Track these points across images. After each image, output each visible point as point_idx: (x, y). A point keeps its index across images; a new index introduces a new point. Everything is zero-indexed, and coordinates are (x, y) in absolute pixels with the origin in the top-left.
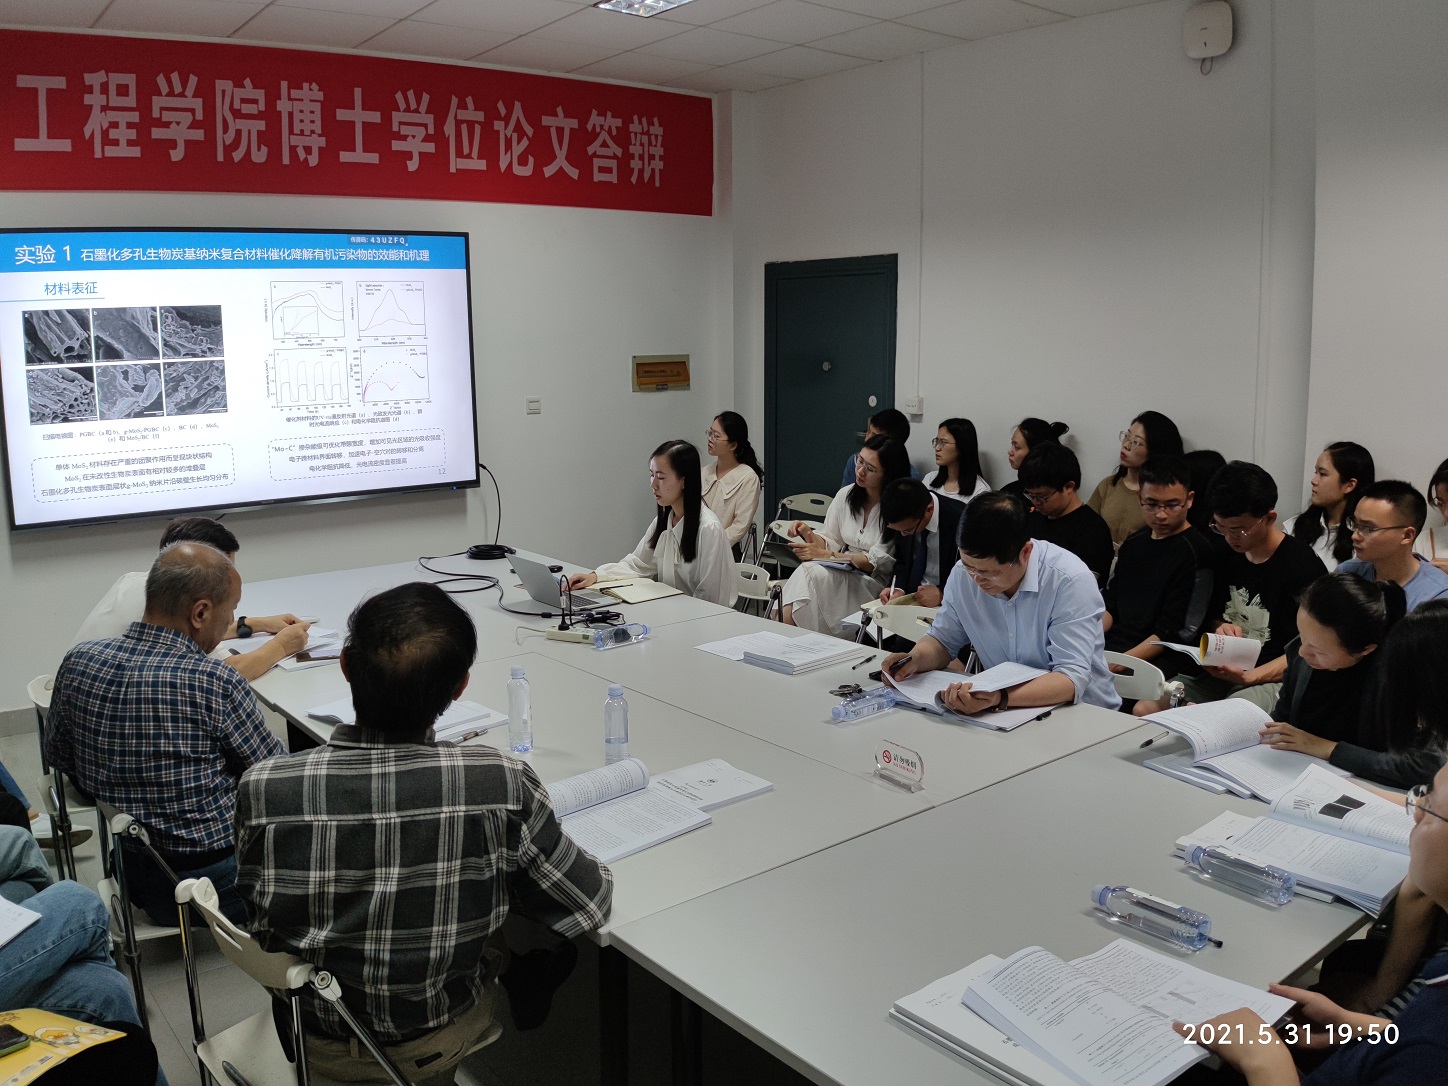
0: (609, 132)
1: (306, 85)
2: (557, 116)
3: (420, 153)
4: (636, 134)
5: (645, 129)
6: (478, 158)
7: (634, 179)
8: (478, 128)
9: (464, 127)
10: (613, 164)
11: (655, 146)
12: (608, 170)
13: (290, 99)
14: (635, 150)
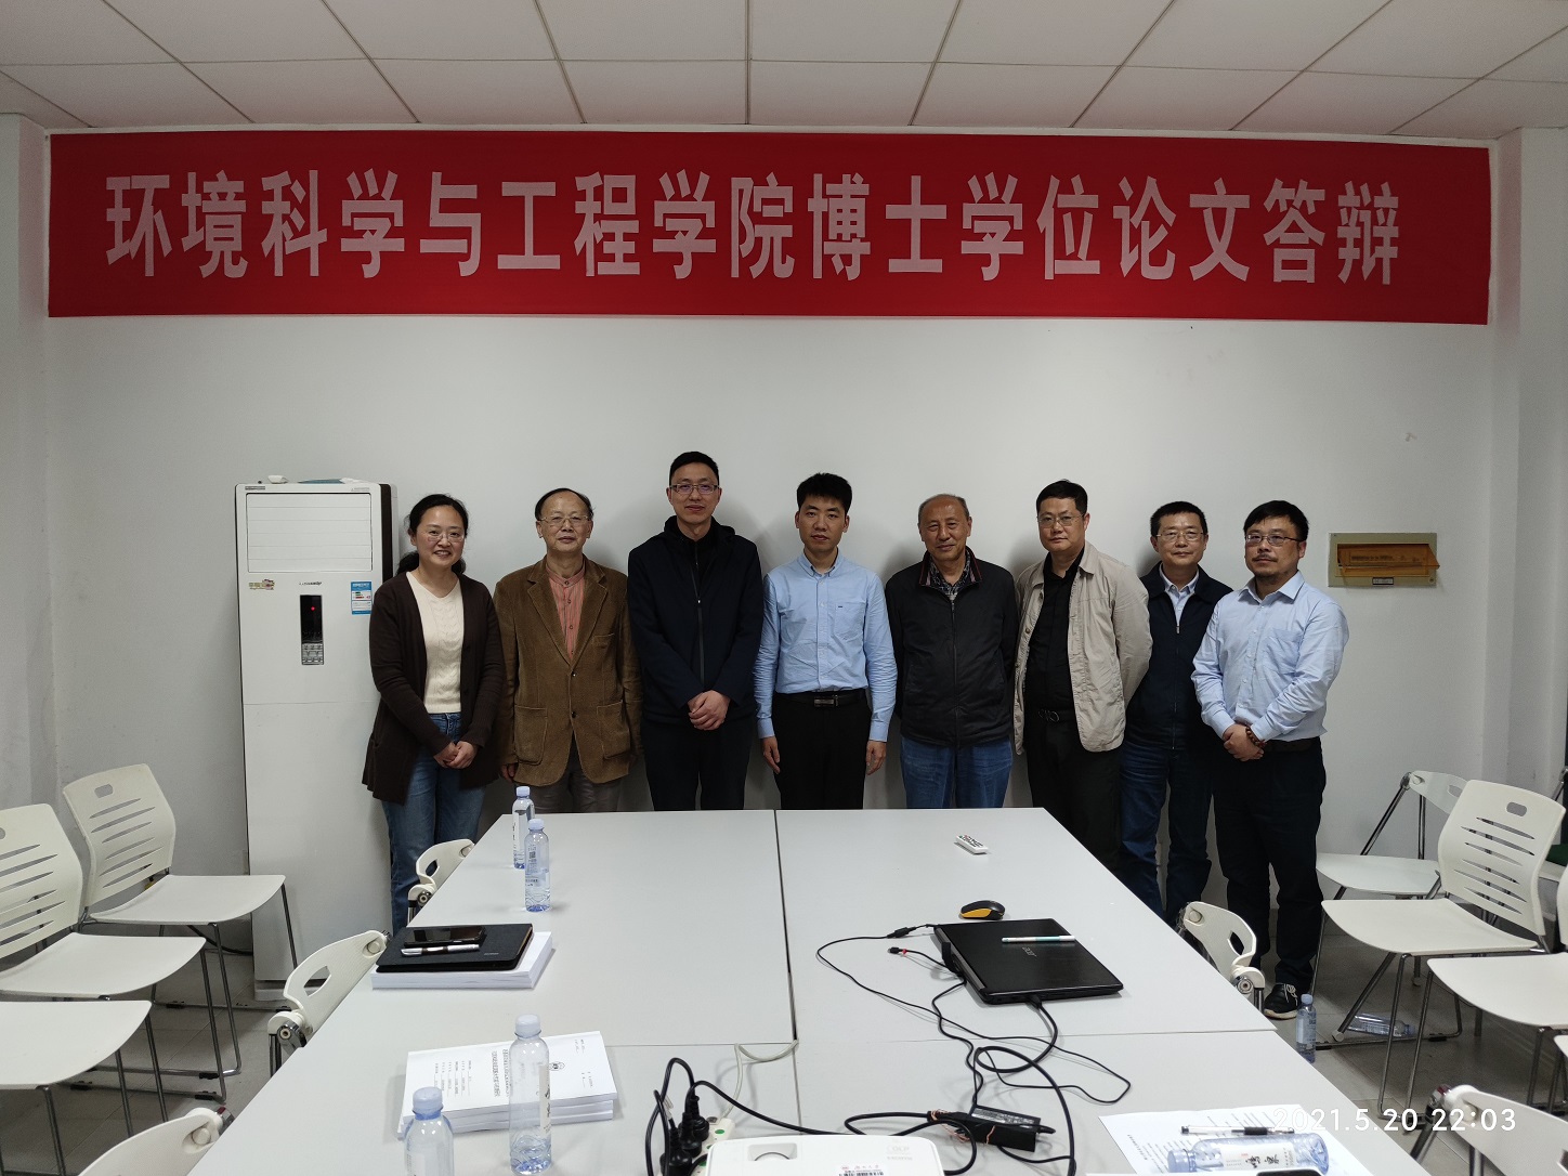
0: (1303, 209)
1: (846, 177)
2: (1214, 192)
3: (1003, 257)
4: (1349, 210)
5: (1367, 201)
6: (1089, 258)
7: (1344, 276)
8: (1088, 218)
9: (1068, 218)
10: (1309, 255)
11: (1384, 225)
12: (1302, 265)
13: (825, 196)
14: (1347, 232)
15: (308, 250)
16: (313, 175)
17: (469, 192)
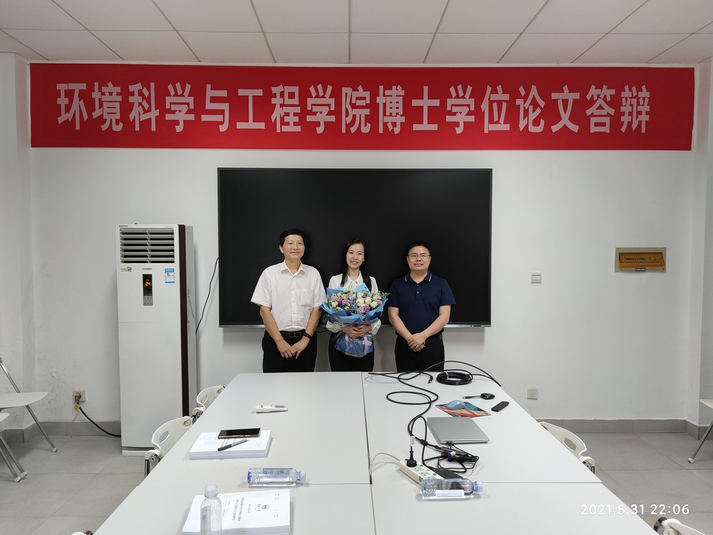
0: (605, 98)
1: (394, 87)
2: (563, 92)
3: (465, 123)
4: (626, 98)
5: (635, 94)
6: (505, 123)
7: (623, 129)
8: (504, 105)
9: (495, 105)
10: (607, 120)
11: (643, 105)
12: (603, 124)
13: (384, 96)
14: (625, 109)
15: (150, 119)
16: (152, 85)
17: (224, 93)
